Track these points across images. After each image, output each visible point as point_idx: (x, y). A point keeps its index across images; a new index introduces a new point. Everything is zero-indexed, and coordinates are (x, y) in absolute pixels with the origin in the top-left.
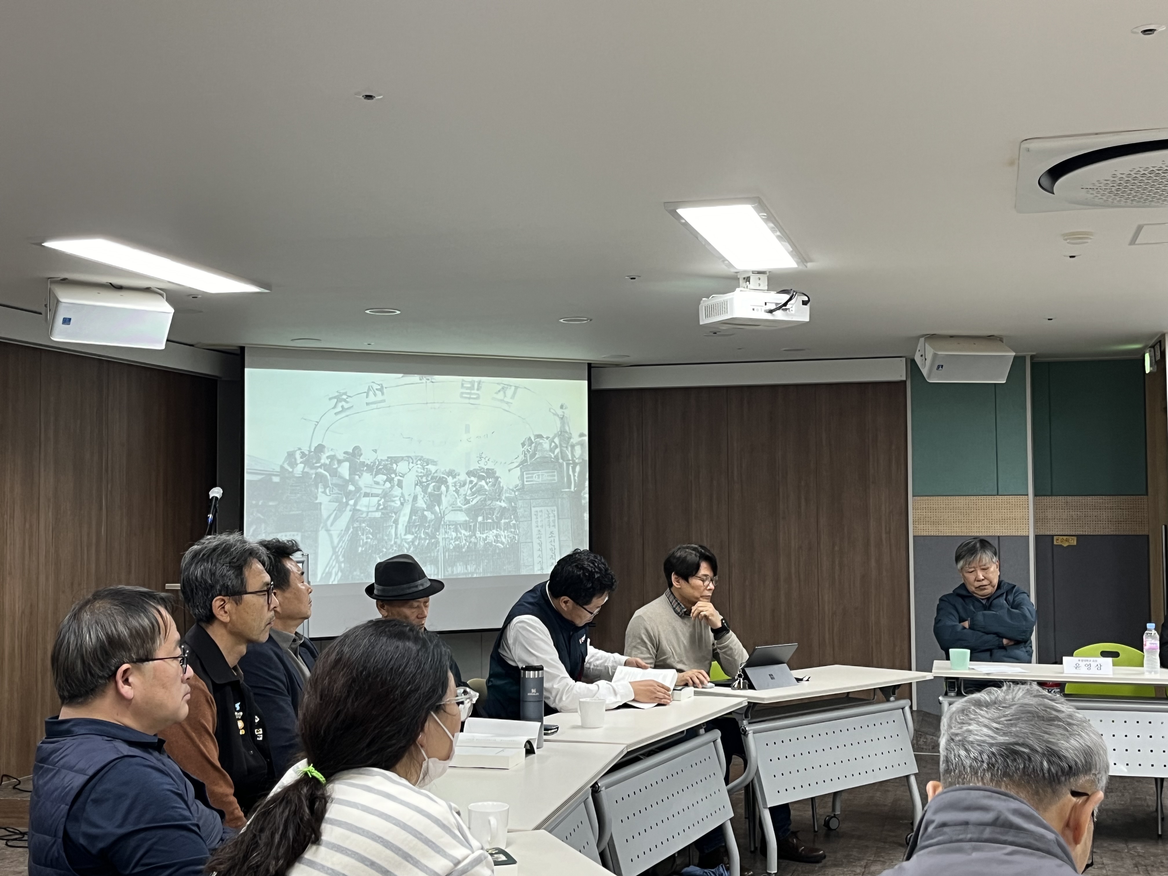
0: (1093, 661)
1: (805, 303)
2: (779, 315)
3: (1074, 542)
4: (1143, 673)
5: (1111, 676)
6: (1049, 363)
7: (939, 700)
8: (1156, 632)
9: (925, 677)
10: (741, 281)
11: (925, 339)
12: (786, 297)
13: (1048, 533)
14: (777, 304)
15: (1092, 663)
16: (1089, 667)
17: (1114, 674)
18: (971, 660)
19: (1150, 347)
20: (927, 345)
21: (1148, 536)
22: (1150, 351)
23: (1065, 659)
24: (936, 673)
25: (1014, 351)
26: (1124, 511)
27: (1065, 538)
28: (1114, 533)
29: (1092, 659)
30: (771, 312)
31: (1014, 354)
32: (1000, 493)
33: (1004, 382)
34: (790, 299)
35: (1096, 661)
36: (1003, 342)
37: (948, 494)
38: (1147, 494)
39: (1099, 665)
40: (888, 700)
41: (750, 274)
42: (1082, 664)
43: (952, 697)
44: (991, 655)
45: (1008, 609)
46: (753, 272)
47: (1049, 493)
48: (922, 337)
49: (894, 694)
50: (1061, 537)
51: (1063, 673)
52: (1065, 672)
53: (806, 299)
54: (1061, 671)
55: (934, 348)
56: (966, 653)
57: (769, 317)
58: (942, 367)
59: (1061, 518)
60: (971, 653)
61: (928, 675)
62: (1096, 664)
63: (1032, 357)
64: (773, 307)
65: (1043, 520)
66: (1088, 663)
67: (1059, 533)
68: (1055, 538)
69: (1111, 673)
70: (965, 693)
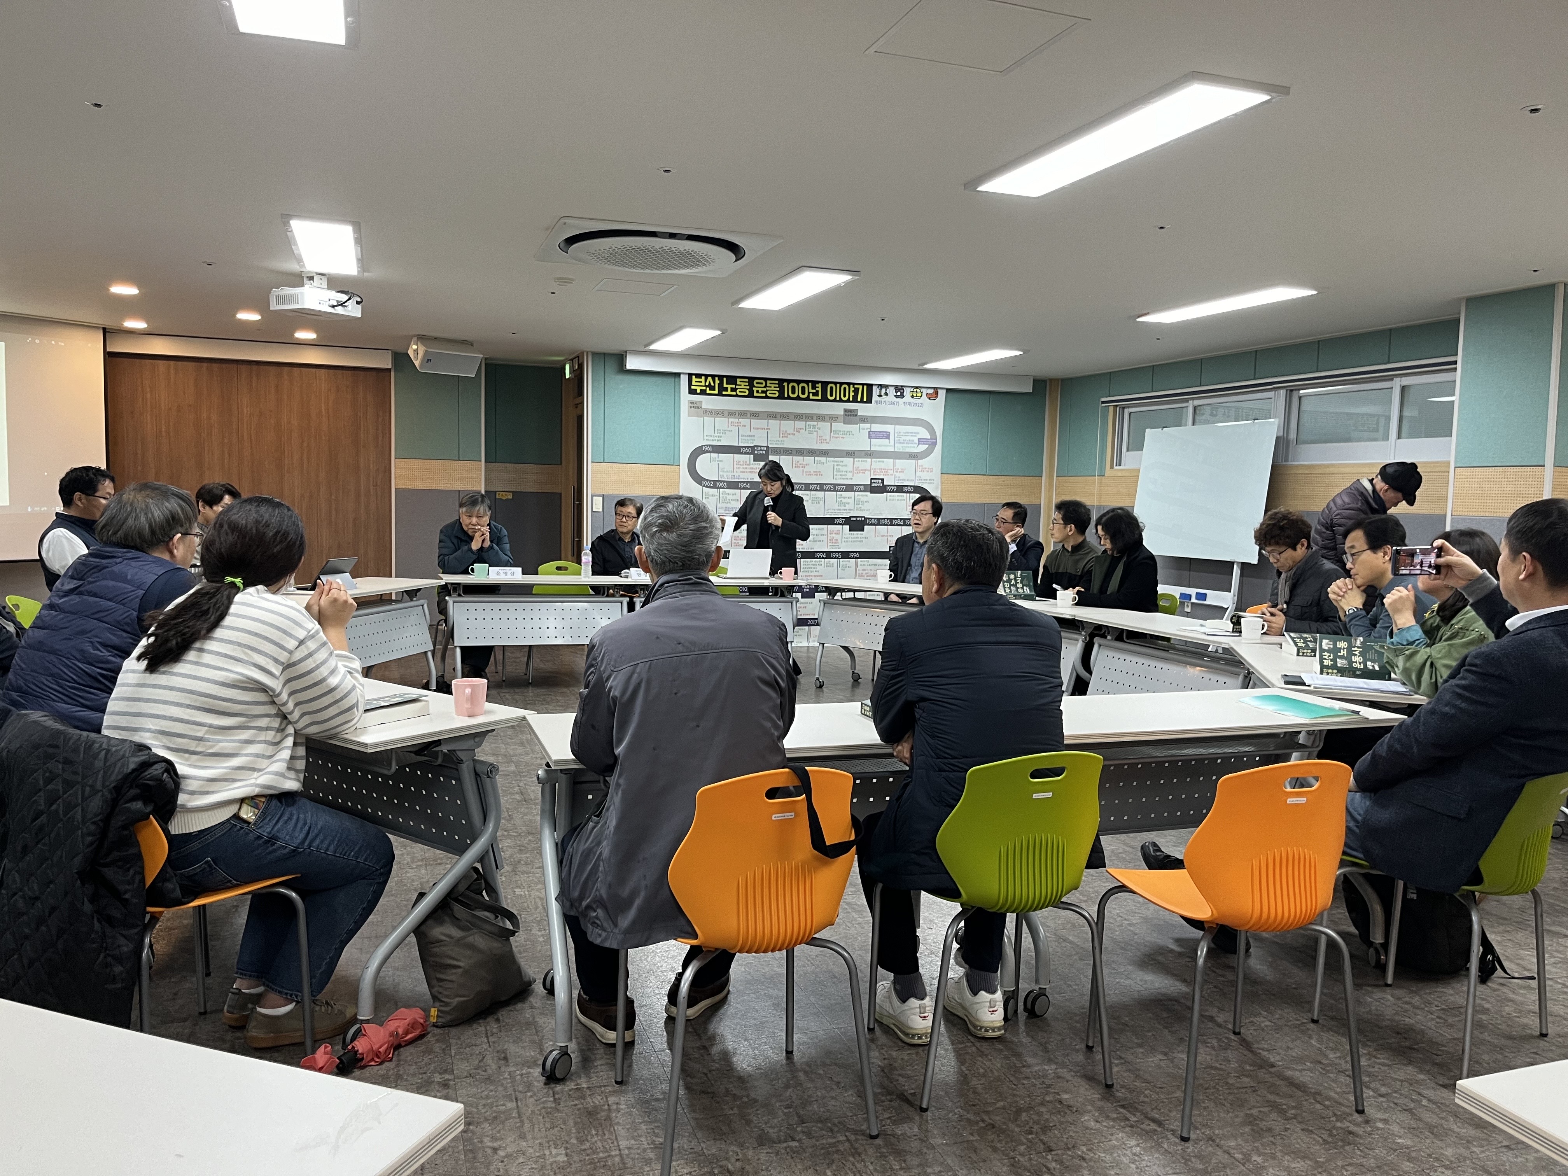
1: (358, 303)
2: (339, 310)
3: (510, 496)
6: (496, 365)
10: (305, 279)
11: (418, 338)
12: (344, 297)
14: (338, 301)
16: (506, 574)
19: (571, 360)
20: (418, 342)
21: (561, 494)
22: (571, 363)
25: (483, 354)
26: (545, 475)
27: (504, 493)
28: (538, 491)
30: (333, 306)
31: (482, 356)
32: (460, 459)
33: (474, 376)
34: (349, 299)
36: (473, 346)
37: (422, 458)
38: (561, 464)
40: (412, 600)
41: (314, 275)
46: (317, 274)
47: (494, 461)
48: (416, 336)
50: (502, 493)
53: (359, 299)
55: (425, 346)
57: (331, 310)
58: (430, 361)
59: (502, 479)
63: (486, 359)
64: (335, 304)
65: (490, 480)
67: (500, 490)
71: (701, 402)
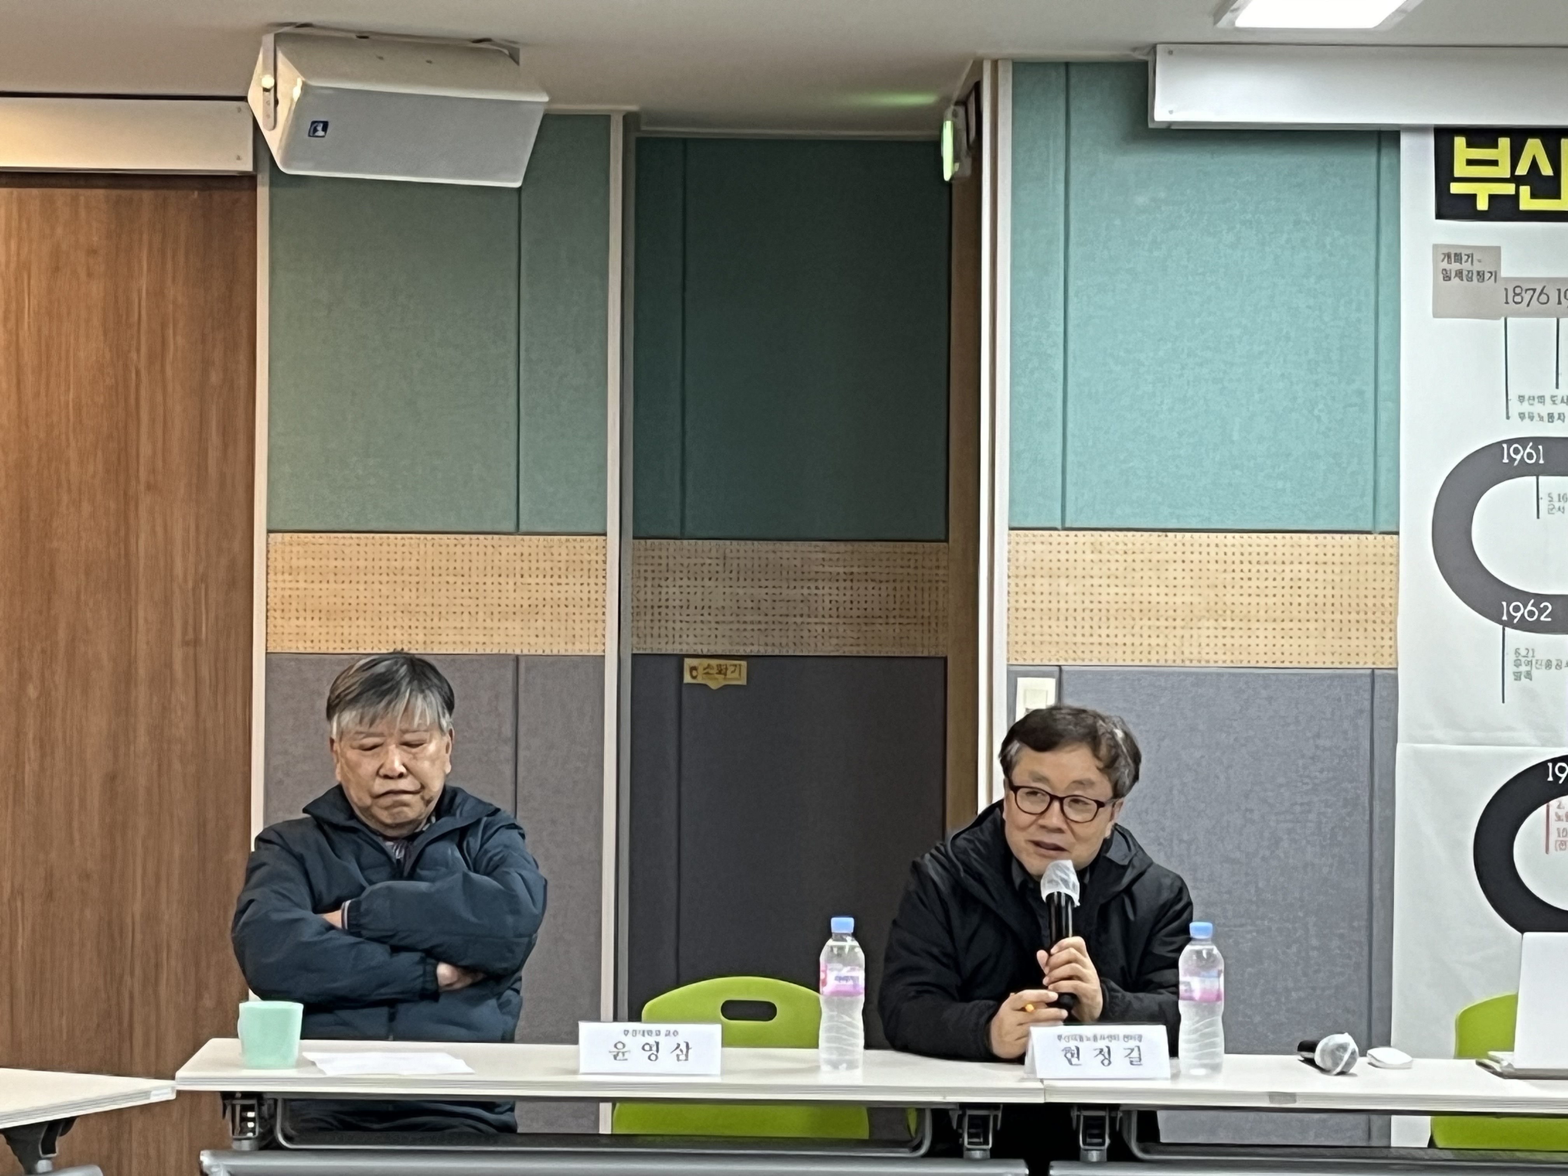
0: (668, 1034)
3: (738, 676)
4: (815, 1069)
5: (717, 1080)
6: (685, 142)
7: (200, 1163)
8: (856, 943)
9: (147, 1093)
11: (278, 38)
13: (670, 649)
15: (661, 1039)
17: (724, 1072)
18: (303, 1037)
19: (957, 103)
20: (280, 56)
21: (945, 659)
22: (955, 115)
23: (585, 1028)
24: (185, 1080)
25: (548, 92)
26: (883, 586)
27: (714, 662)
28: (854, 651)
29: (663, 1027)
31: (546, 99)
32: (523, 527)
33: (517, 184)
35: (676, 1033)
36: (517, 63)
37: (373, 526)
38: (946, 540)
39: (683, 1047)
40: (30, 1171)
42: (634, 1044)
43: (241, 1154)
44: (392, 1018)
45: (465, 876)
47: (677, 532)
48: (267, 32)
49: (49, 1148)
50: (706, 662)
51: (575, 1072)
52: (582, 1070)
54: (571, 1065)
55: (303, 72)
56: (287, 1013)
58: (325, 129)
59: (706, 603)
60: (306, 1013)
61: (156, 1088)
62: (672, 1042)
63: (630, 120)
65: (656, 610)
66: (651, 1040)
67: (698, 649)
68: (688, 662)
69: (716, 1069)
70: (287, 1138)
71: (1496, 251)
